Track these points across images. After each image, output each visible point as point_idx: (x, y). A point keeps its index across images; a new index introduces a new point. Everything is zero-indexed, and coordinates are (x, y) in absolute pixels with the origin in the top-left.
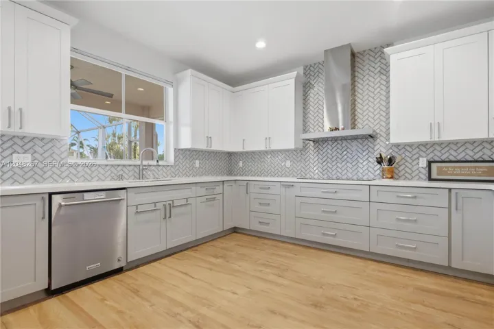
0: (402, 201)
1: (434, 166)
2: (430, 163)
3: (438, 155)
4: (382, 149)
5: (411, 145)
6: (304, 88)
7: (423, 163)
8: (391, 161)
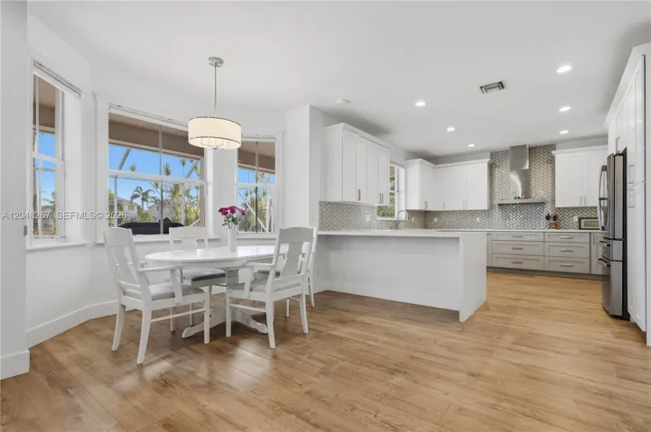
0: (562, 240)
1: (583, 221)
2: (580, 219)
3: (584, 214)
4: (549, 210)
5: (568, 208)
6: (491, 167)
7: (576, 219)
8: (555, 218)
